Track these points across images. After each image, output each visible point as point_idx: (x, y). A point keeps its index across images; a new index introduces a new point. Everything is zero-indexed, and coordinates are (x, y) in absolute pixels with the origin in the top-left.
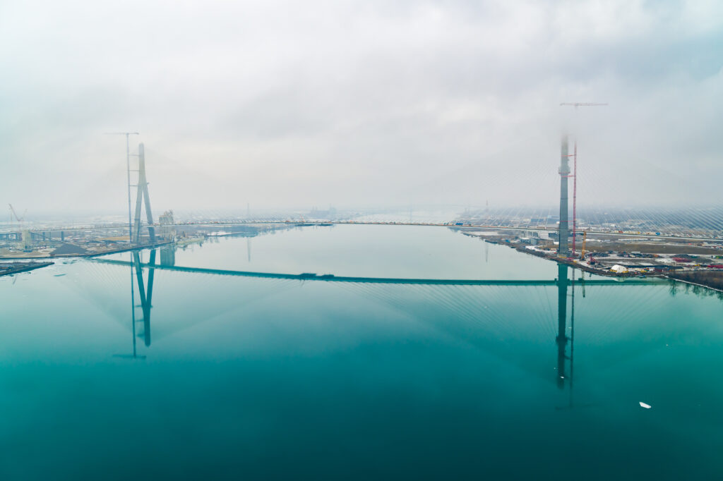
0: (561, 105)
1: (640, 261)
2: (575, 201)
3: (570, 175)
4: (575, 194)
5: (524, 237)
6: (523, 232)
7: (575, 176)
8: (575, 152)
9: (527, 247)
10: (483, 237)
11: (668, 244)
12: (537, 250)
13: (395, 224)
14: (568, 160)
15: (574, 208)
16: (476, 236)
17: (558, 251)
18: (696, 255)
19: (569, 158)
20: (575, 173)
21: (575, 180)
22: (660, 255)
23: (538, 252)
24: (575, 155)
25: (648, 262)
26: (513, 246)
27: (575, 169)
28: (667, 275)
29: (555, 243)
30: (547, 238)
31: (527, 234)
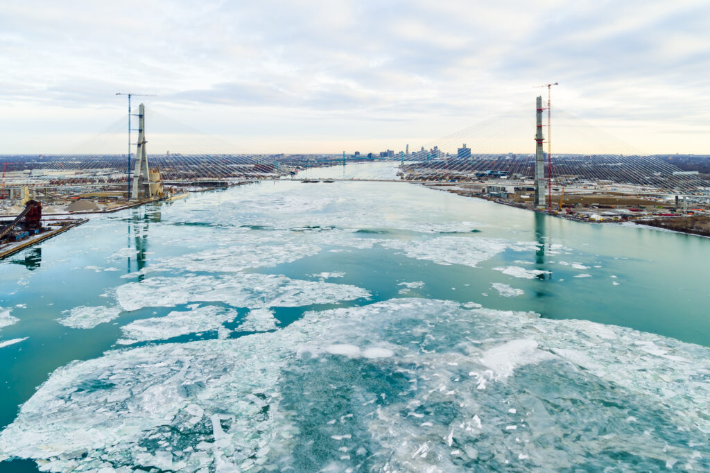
7: (549, 142)
8: (550, 123)
14: (542, 129)
20: (550, 140)
21: (550, 145)
23: (516, 204)
24: (550, 126)
27: (550, 137)
29: (522, 196)
30: (513, 192)
31: (495, 189)
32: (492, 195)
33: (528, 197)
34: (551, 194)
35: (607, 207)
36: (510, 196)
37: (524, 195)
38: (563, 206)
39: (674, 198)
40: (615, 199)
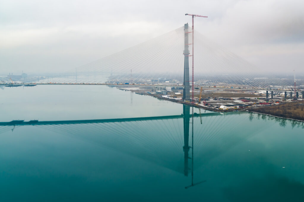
0: (186, 15)
1: (227, 102)
2: (193, 70)
3: (189, 55)
4: (193, 66)
5: (158, 90)
6: (157, 88)
7: (193, 56)
8: (193, 42)
9: (163, 96)
10: (132, 91)
11: (232, 92)
12: (170, 98)
13: (84, 84)
14: (189, 47)
15: (193, 73)
16: (128, 90)
17: (183, 98)
18: (248, 98)
19: (189, 45)
20: (193, 54)
21: (193, 58)
22: (233, 98)
23: (171, 99)
24: (193, 44)
25: (230, 102)
26: (154, 96)
27: (193, 52)
28: (247, 110)
29: (176, 93)
30: (170, 91)
31: (159, 89)
32: (157, 92)
33: (180, 93)
34: (194, 91)
35: (227, 99)
36: (169, 93)
37: (178, 92)
38: (202, 100)
39: (266, 92)
40: (232, 94)
